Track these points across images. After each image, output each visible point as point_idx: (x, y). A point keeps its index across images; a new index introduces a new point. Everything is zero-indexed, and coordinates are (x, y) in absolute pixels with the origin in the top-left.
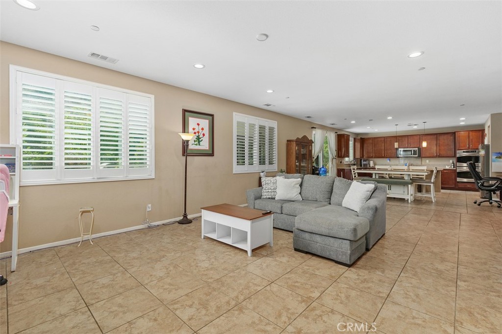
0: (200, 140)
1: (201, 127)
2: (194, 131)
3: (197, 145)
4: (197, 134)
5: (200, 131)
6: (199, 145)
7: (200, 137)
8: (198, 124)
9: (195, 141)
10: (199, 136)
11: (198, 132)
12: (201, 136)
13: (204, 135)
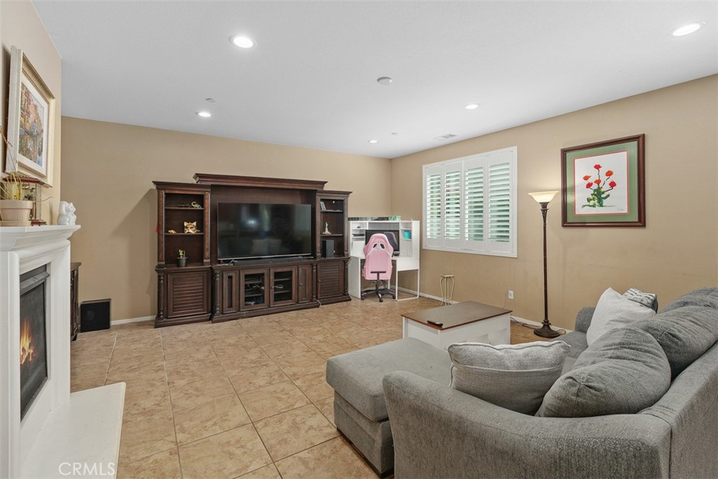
0: (603, 196)
1: (603, 171)
2: (586, 182)
3: (594, 206)
4: (595, 186)
5: (603, 178)
6: (601, 205)
7: (602, 190)
8: (597, 167)
9: (589, 200)
10: (599, 188)
11: (598, 182)
12: (606, 187)
13: (613, 184)
